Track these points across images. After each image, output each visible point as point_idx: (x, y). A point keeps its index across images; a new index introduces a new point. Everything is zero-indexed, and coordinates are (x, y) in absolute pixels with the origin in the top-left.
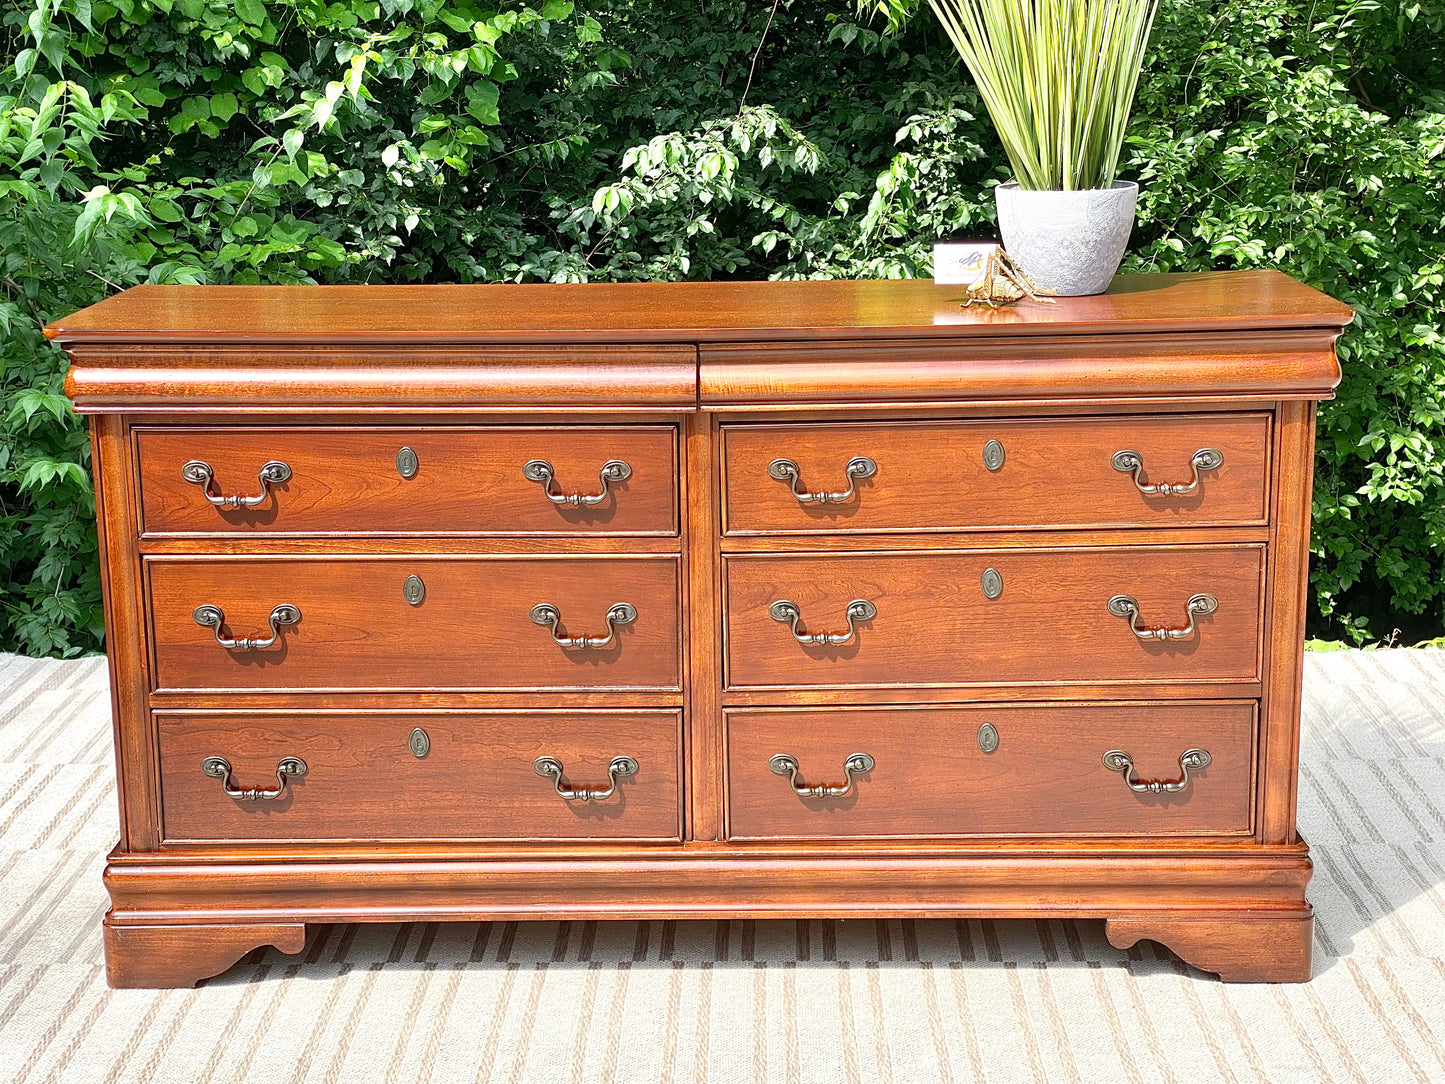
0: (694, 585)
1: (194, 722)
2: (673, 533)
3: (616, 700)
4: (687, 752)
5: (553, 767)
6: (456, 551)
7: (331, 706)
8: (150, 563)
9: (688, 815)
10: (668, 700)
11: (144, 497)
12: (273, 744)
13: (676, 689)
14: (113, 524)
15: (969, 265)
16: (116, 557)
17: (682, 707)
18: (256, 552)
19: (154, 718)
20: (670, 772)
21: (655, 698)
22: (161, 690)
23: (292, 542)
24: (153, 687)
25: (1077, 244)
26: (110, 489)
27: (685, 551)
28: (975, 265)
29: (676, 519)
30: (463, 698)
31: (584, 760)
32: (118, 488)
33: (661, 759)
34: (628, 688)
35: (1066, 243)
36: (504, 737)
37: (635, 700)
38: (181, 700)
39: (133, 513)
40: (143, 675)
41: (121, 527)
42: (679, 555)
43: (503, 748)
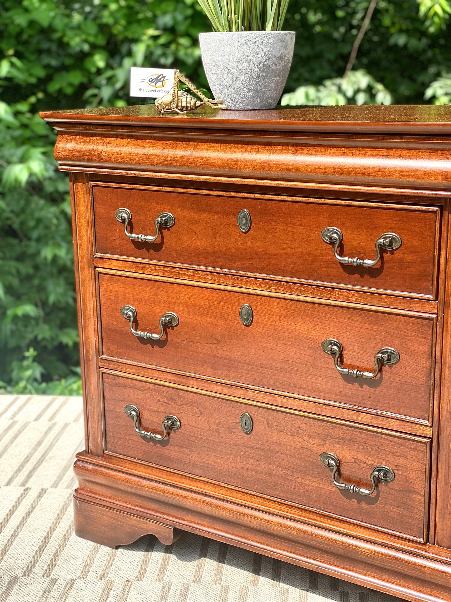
0: (446, 342)
1: (122, 380)
2: (431, 297)
3: (380, 422)
4: (433, 475)
5: (332, 462)
6: (274, 290)
7: (194, 386)
8: (99, 273)
9: (432, 524)
10: (420, 430)
11: (97, 230)
12: (163, 405)
13: (426, 422)
14: (81, 245)
15: (155, 84)
16: (82, 266)
17: (432, 439)
18: (155, 274)
19: (101, 373)
20: (420, 486)
21: (410, 427)
22: (104, 356)
23: (175, 270)
24: (101, 353)
25: (234, 71)
26: (80, 222)
27: (440, 314)
28: (160, 84)
29: (435, 286)
30: (275, 398)
31: (355, 462)
32: (83, 223)
33: (412, 475)
34: (390, 414)
35: (227, 70)
36: (301, 432)
37: (395, 425)
38: (115, 365)
39: (91, 240)
40: (96, 345)
41: (85, 248)
42: (435, 316)
43: (300, 440)
